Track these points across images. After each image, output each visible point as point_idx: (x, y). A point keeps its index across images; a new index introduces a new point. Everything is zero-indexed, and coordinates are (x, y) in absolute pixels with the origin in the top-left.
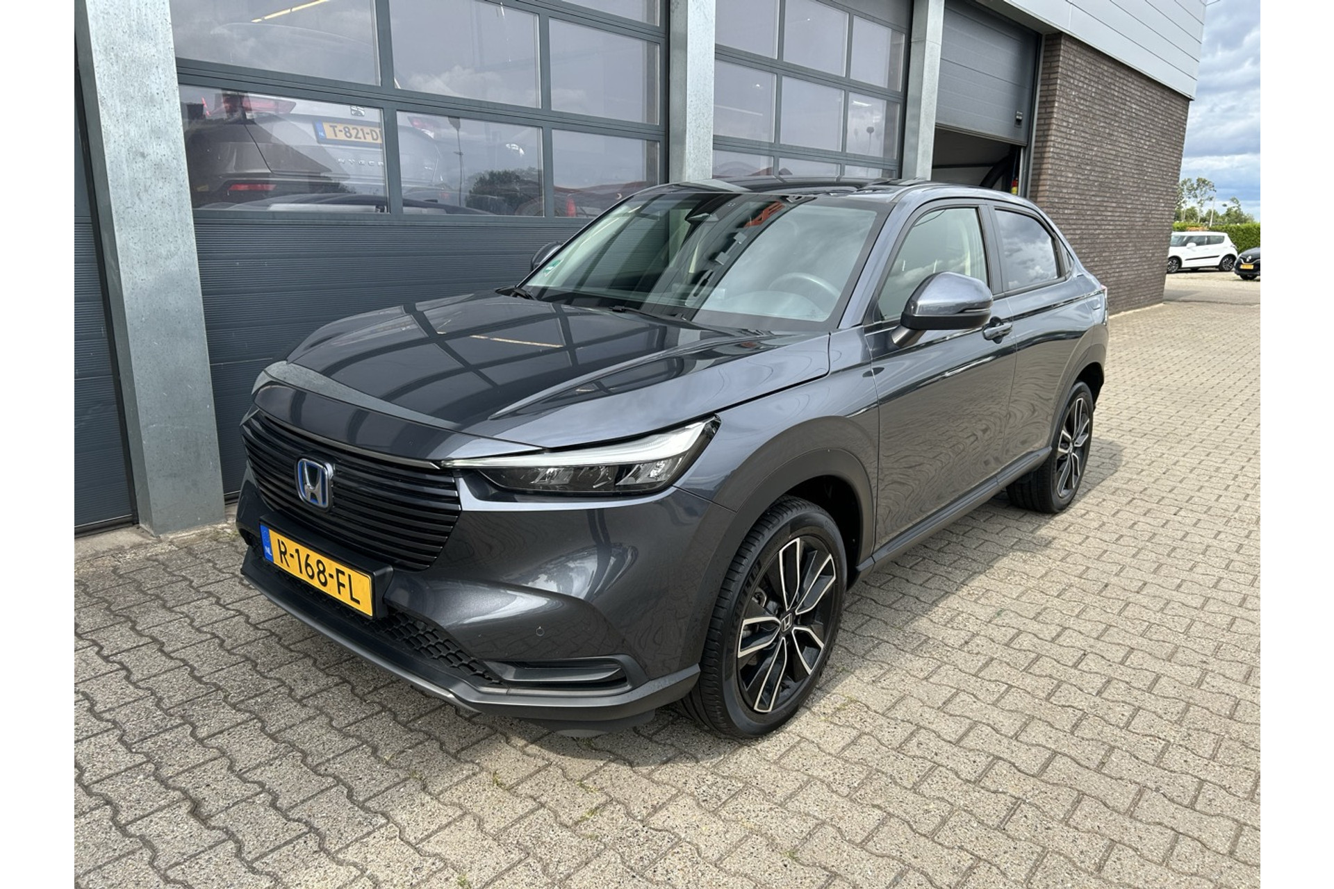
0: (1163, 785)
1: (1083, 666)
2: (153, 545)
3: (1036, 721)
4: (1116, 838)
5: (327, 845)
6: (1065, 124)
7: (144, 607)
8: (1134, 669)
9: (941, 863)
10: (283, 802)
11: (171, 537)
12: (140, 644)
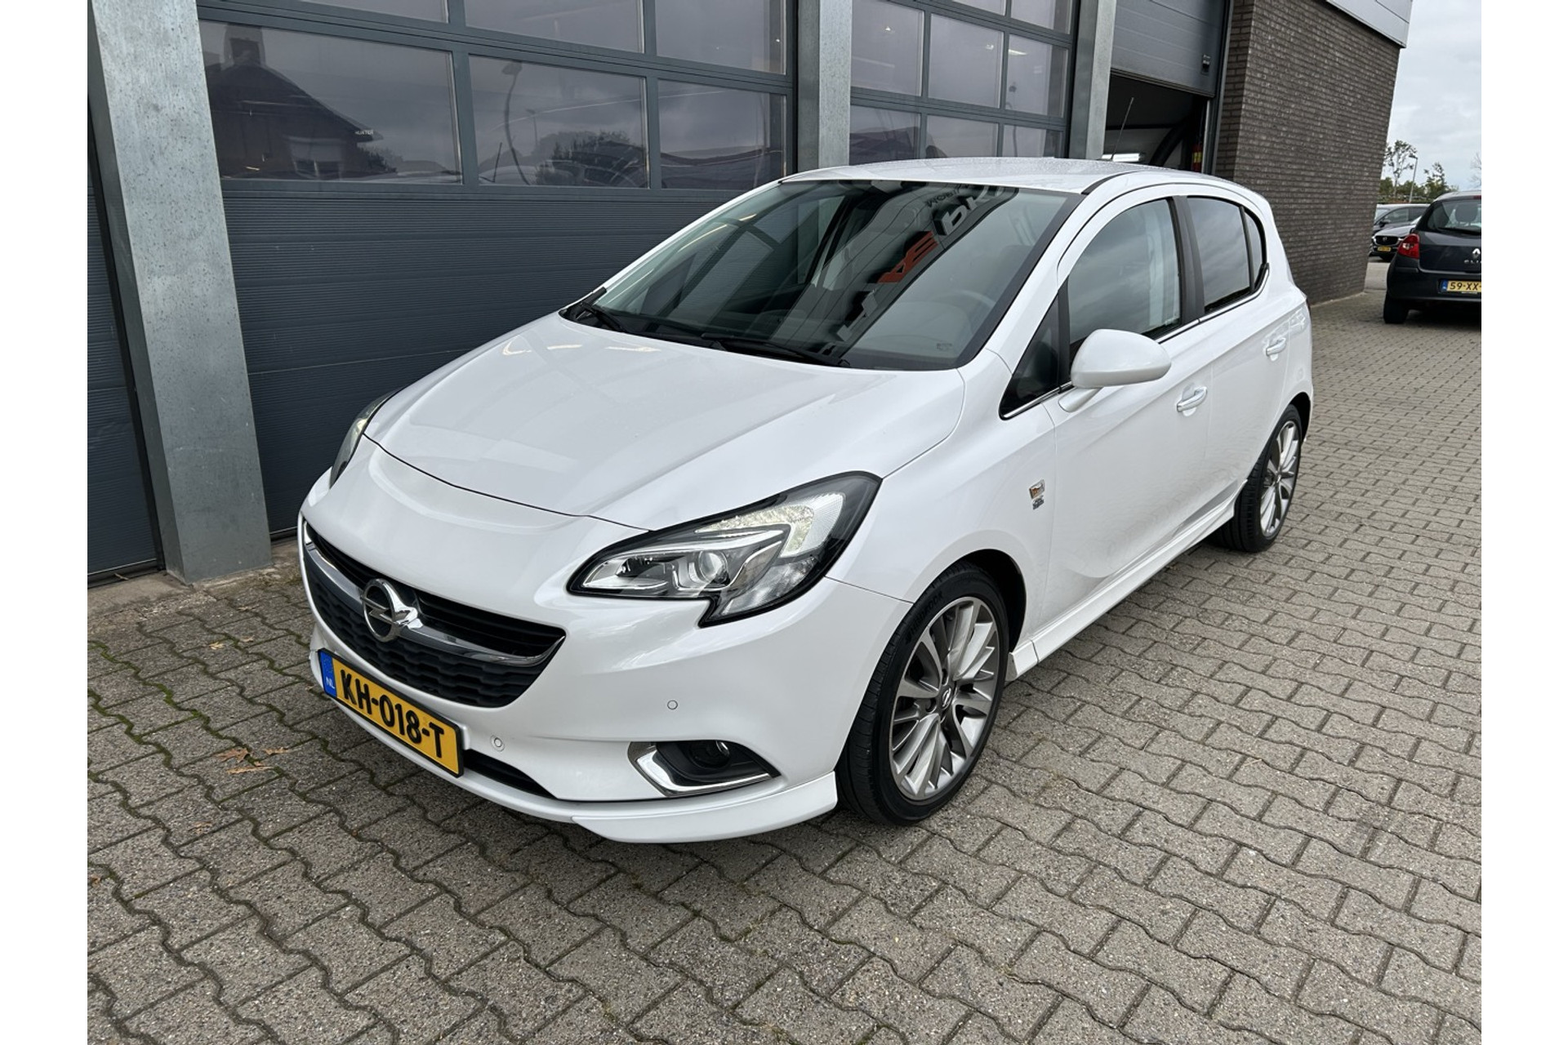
0: (1441, 874)
1: (1327, 729)
2: (185, 596)
3: (1280, 797)
4: (1394, 940)
5: (435, 971)
6: (1259, 75)
7: (181, 673)
8: (1389, 732)
9: (1188, 977)
10: (376, 917)
11: (207, 585)
12: (180, 719)
